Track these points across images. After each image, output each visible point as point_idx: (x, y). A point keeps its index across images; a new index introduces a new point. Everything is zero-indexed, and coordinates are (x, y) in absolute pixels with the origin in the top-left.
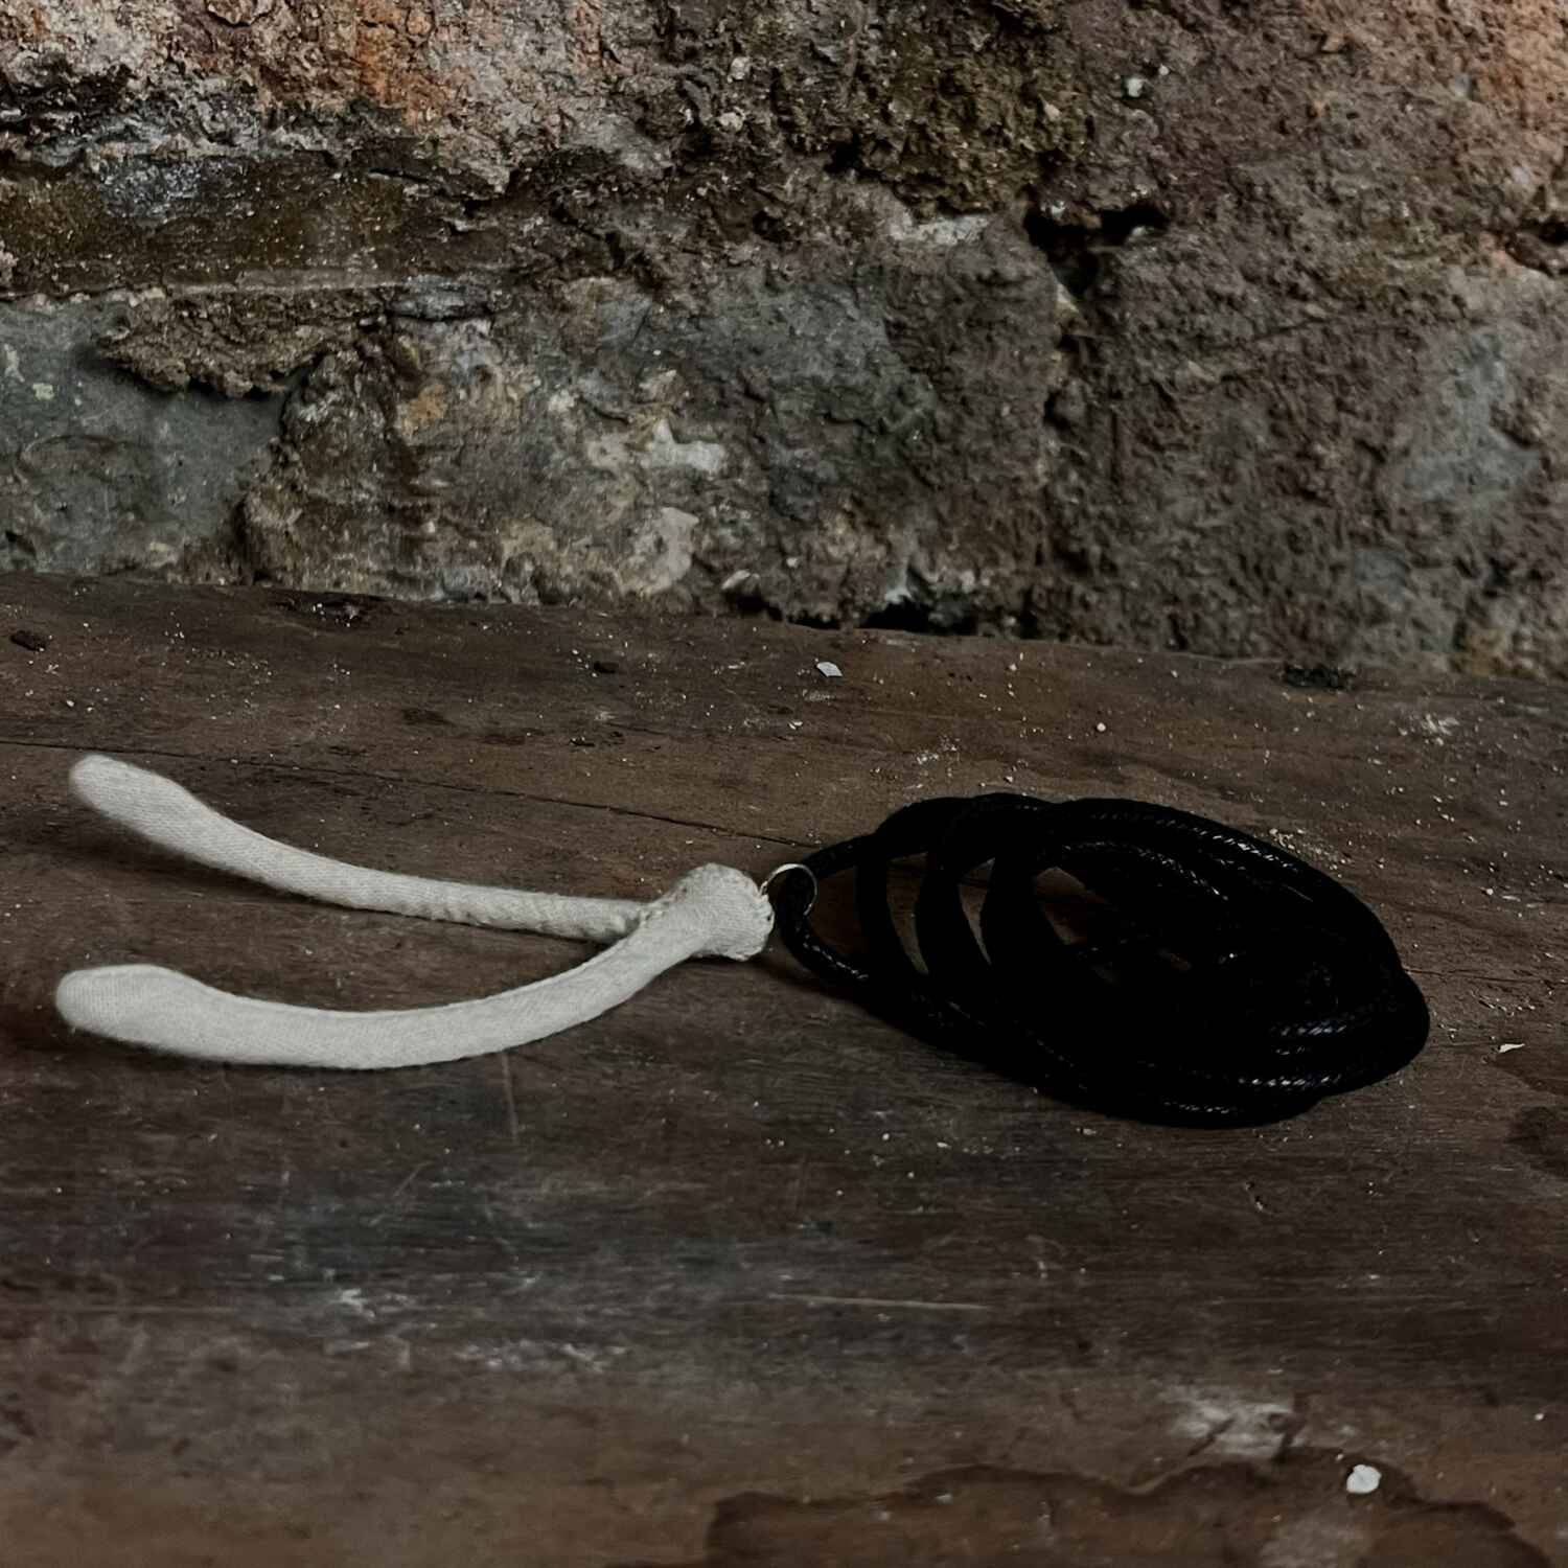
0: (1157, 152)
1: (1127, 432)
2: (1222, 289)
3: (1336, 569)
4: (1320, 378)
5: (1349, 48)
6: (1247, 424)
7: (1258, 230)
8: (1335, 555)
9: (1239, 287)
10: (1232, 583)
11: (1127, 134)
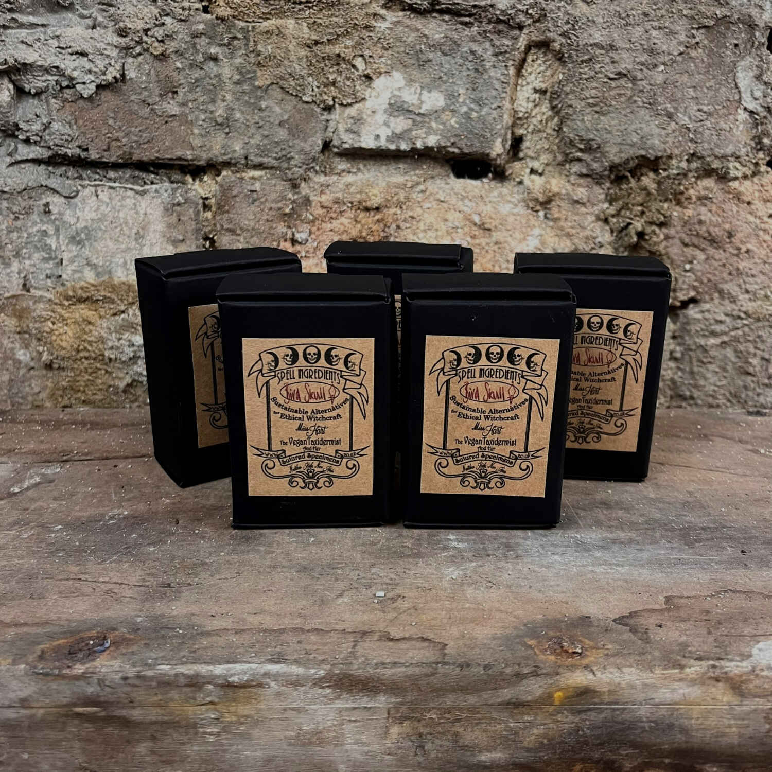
0: (696, 284)
1: (694, 360)
2: (719, 318)
3: (758, 395)
4: (749, 341)
5: (748, 251)
6: (729, 355)
7: (726, 302)
8: (758, 390)
9: (723, 318)
10: (729, 401)
11: (686, 280)
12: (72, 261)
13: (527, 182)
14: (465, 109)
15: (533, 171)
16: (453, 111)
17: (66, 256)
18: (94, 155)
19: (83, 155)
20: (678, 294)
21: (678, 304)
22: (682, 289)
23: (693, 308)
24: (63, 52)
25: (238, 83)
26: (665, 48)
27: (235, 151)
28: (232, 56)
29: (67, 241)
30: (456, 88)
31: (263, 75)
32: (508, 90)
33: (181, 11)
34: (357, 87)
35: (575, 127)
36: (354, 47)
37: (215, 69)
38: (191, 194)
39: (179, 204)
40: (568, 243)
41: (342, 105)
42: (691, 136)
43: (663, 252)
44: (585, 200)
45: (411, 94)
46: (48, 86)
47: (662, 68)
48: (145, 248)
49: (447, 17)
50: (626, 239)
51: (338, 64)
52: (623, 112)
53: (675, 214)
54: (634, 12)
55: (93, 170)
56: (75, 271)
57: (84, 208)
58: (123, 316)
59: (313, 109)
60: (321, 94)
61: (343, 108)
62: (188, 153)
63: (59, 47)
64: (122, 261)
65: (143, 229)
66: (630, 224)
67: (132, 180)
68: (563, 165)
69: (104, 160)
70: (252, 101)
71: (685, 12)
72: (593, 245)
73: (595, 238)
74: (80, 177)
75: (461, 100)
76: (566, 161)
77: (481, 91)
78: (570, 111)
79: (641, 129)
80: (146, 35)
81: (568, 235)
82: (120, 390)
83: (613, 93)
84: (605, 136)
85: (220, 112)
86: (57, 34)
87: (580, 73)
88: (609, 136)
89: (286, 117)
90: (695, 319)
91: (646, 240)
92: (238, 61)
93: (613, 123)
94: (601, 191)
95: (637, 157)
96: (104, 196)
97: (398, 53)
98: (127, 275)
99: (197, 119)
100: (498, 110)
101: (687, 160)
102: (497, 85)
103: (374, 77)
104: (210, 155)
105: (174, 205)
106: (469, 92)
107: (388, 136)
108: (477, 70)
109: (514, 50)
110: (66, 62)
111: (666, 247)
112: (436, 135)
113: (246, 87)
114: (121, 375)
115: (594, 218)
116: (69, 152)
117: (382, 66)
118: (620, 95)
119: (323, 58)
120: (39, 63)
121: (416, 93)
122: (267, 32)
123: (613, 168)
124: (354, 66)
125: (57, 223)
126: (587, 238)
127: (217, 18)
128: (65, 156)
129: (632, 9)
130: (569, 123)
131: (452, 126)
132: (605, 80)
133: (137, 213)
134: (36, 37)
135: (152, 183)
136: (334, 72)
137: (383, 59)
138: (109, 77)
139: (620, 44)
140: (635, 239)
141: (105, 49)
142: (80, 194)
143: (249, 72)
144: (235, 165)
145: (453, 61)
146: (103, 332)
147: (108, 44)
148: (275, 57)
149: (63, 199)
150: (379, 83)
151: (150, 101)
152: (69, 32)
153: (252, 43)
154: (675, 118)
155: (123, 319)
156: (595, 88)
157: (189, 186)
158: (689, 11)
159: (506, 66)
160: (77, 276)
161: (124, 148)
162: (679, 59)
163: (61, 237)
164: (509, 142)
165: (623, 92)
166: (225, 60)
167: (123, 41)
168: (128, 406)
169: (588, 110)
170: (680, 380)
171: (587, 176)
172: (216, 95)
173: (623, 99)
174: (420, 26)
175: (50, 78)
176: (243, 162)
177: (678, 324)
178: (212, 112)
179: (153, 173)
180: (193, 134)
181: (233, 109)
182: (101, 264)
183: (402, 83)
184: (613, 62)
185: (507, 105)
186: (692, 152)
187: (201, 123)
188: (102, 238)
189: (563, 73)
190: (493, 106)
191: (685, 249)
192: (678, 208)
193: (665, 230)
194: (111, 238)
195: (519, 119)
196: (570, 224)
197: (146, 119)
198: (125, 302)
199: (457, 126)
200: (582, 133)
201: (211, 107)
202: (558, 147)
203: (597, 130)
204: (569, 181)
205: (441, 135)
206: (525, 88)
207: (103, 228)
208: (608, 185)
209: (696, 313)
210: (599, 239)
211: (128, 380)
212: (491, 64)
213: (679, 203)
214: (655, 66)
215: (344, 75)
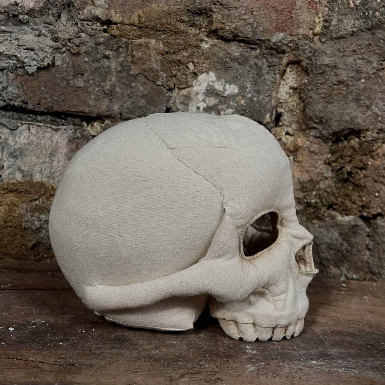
11: (376, 202)
12: (9, 167)
13: (284, 139)
14: (250, 95)
15: (287, 133)
16: (243, 96)
17: (6, 164)
18: (30, 107)
19: (24, 106)
20: (371, 210)
21: (371, 216)
22: (373, 208)
23: (380, 219)
24: (20, 48)
25: (120, 72)
26: (365, 70)
27: (114, 110)
28: (118, 56)
29: (8, 155)
30: (245, 83)
31: (134, 69)
32: (275, 86)
33: (91, 30)
34: (189, 79)
35: (313, 109)
36: (188, 57)
37: (107, 63)
38: (86, 133)
39: (78, 138)
40: (307, 176)
41: (179, 88)
42: (379, 119)
43: (363, 185)
44: (317, 151)
45: (219, 85)
46: (9, 66)
47: (363, 80)
48: (54, 162)
49: (242, 44)
50: (341, 176)
51: (178, 65)
52: (341, 103)
53: (370, 163)
54: (348, 50)
55: (29, 115)
56: (10, 174)
57: (20, 137)
58: (36, 202)
59: (162, 90)
60: (167, 82)
61: (179, 91)
62: (86, 109)
63: (18, 45)
64: (39, 169)
65: (54, 151)
66: (343, 167)
67: (51, 122)
68: (305, 131)
69: (36, 109)
70: (127, 82)
71: (377, 51)
72: (321, 178)
73: (323, 174)
74: (21, 119)
75: (248, 90)
76: (307, 128)
77: (259, 86)
78: (311, 100)
79: (351, 113)
80: (70, 42)
81: (307, 171)
82: (29, 248)
83: (335, 92)
84: (330, 116)
85: (108, 87)
86: (18, 37)
87: (317, 80)
88: (333, 116)
89: (146, 93)
90: (381, 226)
91: (353, 177)
92: (121, 59)
93: (335, 109)
94: (327, 147)
95: (348, 129)
96: (33, 130)
97: (213, 62)
98: (42, 178)
99: (94, 90)
100: (269, 97)
101: (377, 133)
102: (269, 83)
103: (199, 74)
104: (99, 111)
105: (75, 138)
106: (253, 86)
107: (204, 108)
108: (258, 74)
109: (280, 64)
110: (21, 53)
111: (364, 182)
112: (233, 108)
113: (124, 74)
114: (31, 238)
115: (322, 162)
116: (16, 104)
117: (204, 68)
118: (339, 93)
119: (170, 61)
120: (5, 53)
121: (222, 84)
122: (140, 45)
123: (334, 134)
124: (187, 67)
125: (3, 144)
126: (318, 173)
127: (111, 35)
128: (13, 106)
129: (347, 48)
130: (310, 107)
131: (242, 104)
132: (331, 85)
133: (52, 141)
134: (5, 38)
135: (63, 125)
136: (176, 70)
137: (204, 65)
138: (46, 64)
139: (340, 66)
140: (346, 176)
141: (45, 48)
142: (19, 128)
143: (127, 66)
144: (114, 118)
145: (244, 69)
146: (22, 212)
147: (47, 45)
148: (142, 59)
149: (8, 131)
150: (202, 77)
151: (67, 78)
152: (25, 37)
153: (130, 50)
154: (370, 108)
155: (36, 204)
156: (326, 89)
157: (85, 128)
158: (379, 51)
159: (275, 73)
160: (11, 176)
161: (49, 103)
162: (373, 76)
163: (5, 153)
164: (274, 116)
165: (341, 92)
166: (114, 59)
167: (56, 44)
168: (32, 258)
169: (321, 101)
170: (372, 262)
171: (319, 137)
172: (106, 77)
173: (341, 96)
174: (226, 48)
175: (11, 61)
176: (119, 116)
177: (371, 228)
178: (103, 87)
179: (64, 119)
180: (90, 98)
181: (115, 86)
182: (26, 170)
183: (214, 79)
184: (336, 75)
185: (274, 95)
186: (380, 128)
187: (96, 92)
188: (29, 155)
189: (307, 79)
190: (266, 95)
191: (375, 184)
192: (371, 160)
193: (364, 172)
194: (34, 156)
195: (281, 103)
196: (308, 165)
197: (64, 88)
198: (39, 194)
199: (245, 104)
200: (317, 113)
201: (103, 84)
202: (303, 121)
203: (326, 112)
204: (308, 140)
205: (235, 109)
206: (285, 86)
207: (31, 149)
208: (331, 144)
209: (381, 222)
210: (325, 175)
211: (35, 241)
212: (266, 71)
213: (372, 157)
214: (360, 79)
215: (181, 72)
